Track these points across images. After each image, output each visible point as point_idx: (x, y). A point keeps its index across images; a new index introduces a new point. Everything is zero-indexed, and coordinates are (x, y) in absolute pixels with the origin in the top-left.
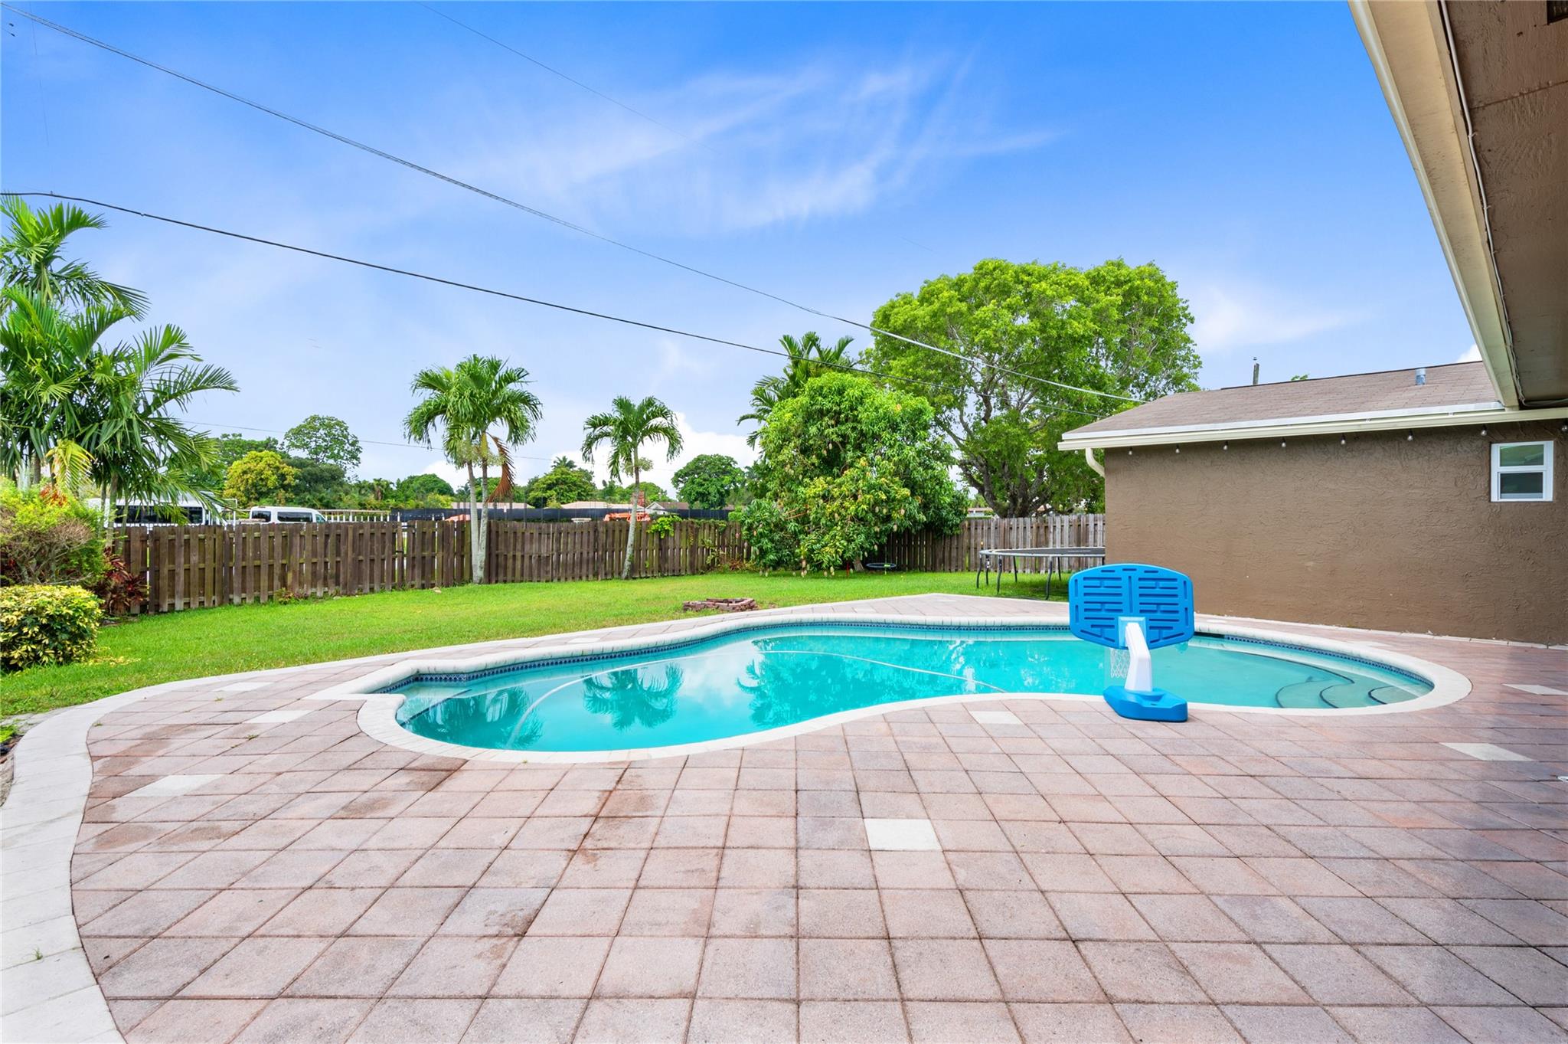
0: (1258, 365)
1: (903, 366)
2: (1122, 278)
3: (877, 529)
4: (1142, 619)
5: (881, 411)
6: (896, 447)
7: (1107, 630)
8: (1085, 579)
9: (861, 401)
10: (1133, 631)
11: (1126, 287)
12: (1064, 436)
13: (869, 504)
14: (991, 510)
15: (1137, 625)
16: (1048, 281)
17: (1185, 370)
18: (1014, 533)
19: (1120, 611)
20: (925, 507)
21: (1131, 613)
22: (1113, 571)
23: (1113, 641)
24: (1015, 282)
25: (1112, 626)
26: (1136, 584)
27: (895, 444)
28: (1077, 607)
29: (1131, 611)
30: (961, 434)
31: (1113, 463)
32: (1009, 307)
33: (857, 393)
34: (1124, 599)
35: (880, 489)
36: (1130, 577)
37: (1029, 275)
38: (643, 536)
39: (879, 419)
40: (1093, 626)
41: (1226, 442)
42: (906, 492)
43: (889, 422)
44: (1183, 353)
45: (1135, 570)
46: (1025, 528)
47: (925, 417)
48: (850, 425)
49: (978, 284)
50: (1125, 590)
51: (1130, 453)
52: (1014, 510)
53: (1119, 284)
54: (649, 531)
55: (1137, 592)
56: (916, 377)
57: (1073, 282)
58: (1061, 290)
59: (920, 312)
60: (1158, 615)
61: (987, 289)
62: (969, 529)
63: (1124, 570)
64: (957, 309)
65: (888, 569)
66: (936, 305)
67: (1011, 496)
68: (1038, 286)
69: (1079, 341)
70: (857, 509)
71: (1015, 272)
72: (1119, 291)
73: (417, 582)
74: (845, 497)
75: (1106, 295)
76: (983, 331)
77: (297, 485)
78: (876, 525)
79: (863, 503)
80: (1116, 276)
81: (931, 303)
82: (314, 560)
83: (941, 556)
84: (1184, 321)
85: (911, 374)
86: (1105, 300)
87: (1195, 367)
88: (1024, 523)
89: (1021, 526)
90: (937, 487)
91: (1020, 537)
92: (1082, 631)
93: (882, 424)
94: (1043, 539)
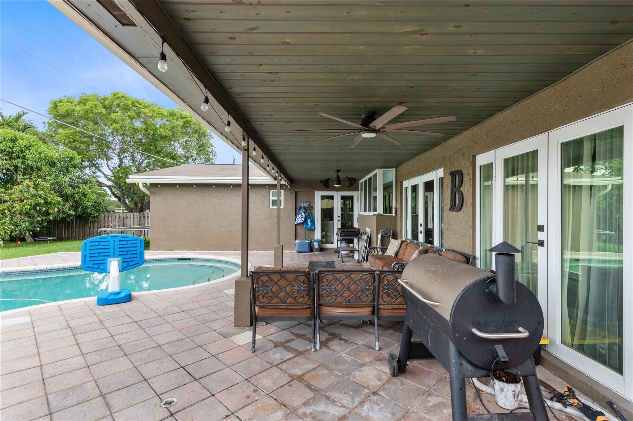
0: (234, 158)
1: (67, 134)
2: (183, 116)
3: (39, 219)
4: (119, 258)
5: (42, 155)
6: (54, 175)
7: (101, 265)
8: (90, 242)
9: (29, 147)
10: (114, 265)
11: (185, 120)
12: (130, 176)
13: (31, 205)
14: (125, 209)
15: (116, 261)
16: (149, 109)
17: (211, 157)
18: (128, 220)
19: (109, 256)
20: (75, 208)
21: (114, 256)
22: (106, 238)
23: (105, 270)
24: (133, 106)
25: (104, 263)
26: (117, 243)
27: (52, 174)
28: (85, 256)
29: (114, 255)
30: (109, 173)
31: (153, 189)
32: (129, 116)
33: (25, 143)
34: (111, 250)
35: (40, 197)
36: (114, 240)
37: (140, 104)
39: (41, 159)
40: (94, 264)
41: (195, 184)
42: (59, 199)
43: (48, 161)
44: (210, 150)
45: (117, 237)
46: (134, 217)
47: (74, 161)
48: (20, 160)
49: (113, 102)
50: (111, 247)
51: (159, 186)
52: (136, 209)
53: (182, 118)
55: (117, 246)
56: (74, 141)
57: (160, 112)
58: (155, 114)
59: (78, 108)
60: (128, 256)
61: (118, 106)
62: (105, 218)
63: (111, 237)
64: (100, 111)
65: (50, 240)
66: (88, 107)
67: (135, 203)
68: (144, 110)
69: (164, 138)
70: (22, 208)
71: (133, 101)
72: (182, 120)
74: (14, 201)
75: (176, 121)
76: (114, 124)
78: (38, 216)
79: (27, 204)
80: (181, 114)
81: (85, 105)
83: (88, 232)
84: (210, 137)
85: (72, 138)
86: (176, 123)
87: (215, 156)
88: (134, 215)
89: (132, 216)
90: (83, 198)
91: (131, 221)
92: (88, 267)
93: (44, 162)
94: (142, 222)
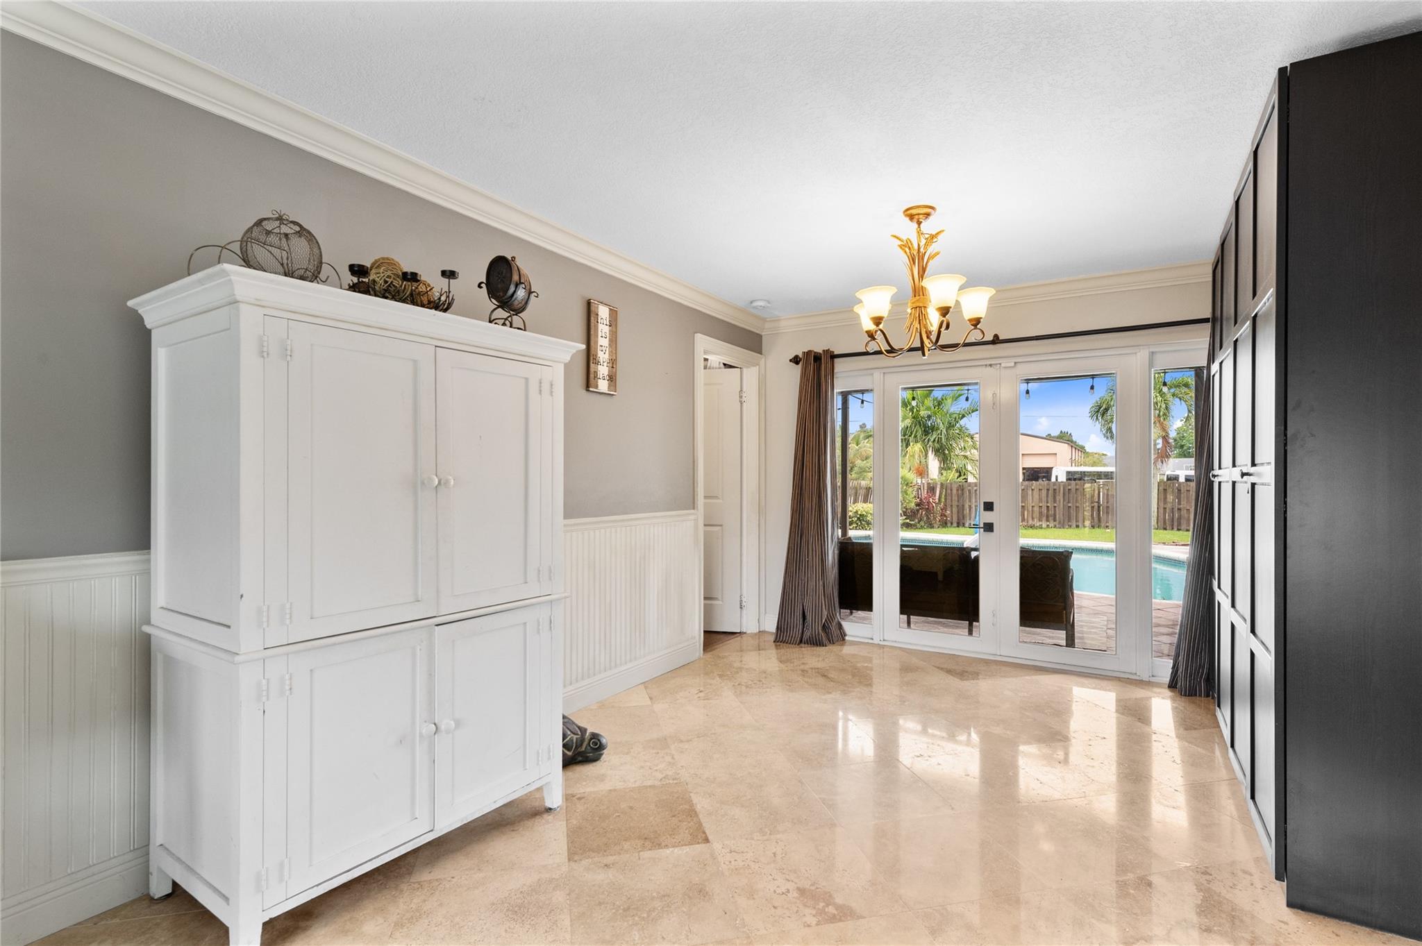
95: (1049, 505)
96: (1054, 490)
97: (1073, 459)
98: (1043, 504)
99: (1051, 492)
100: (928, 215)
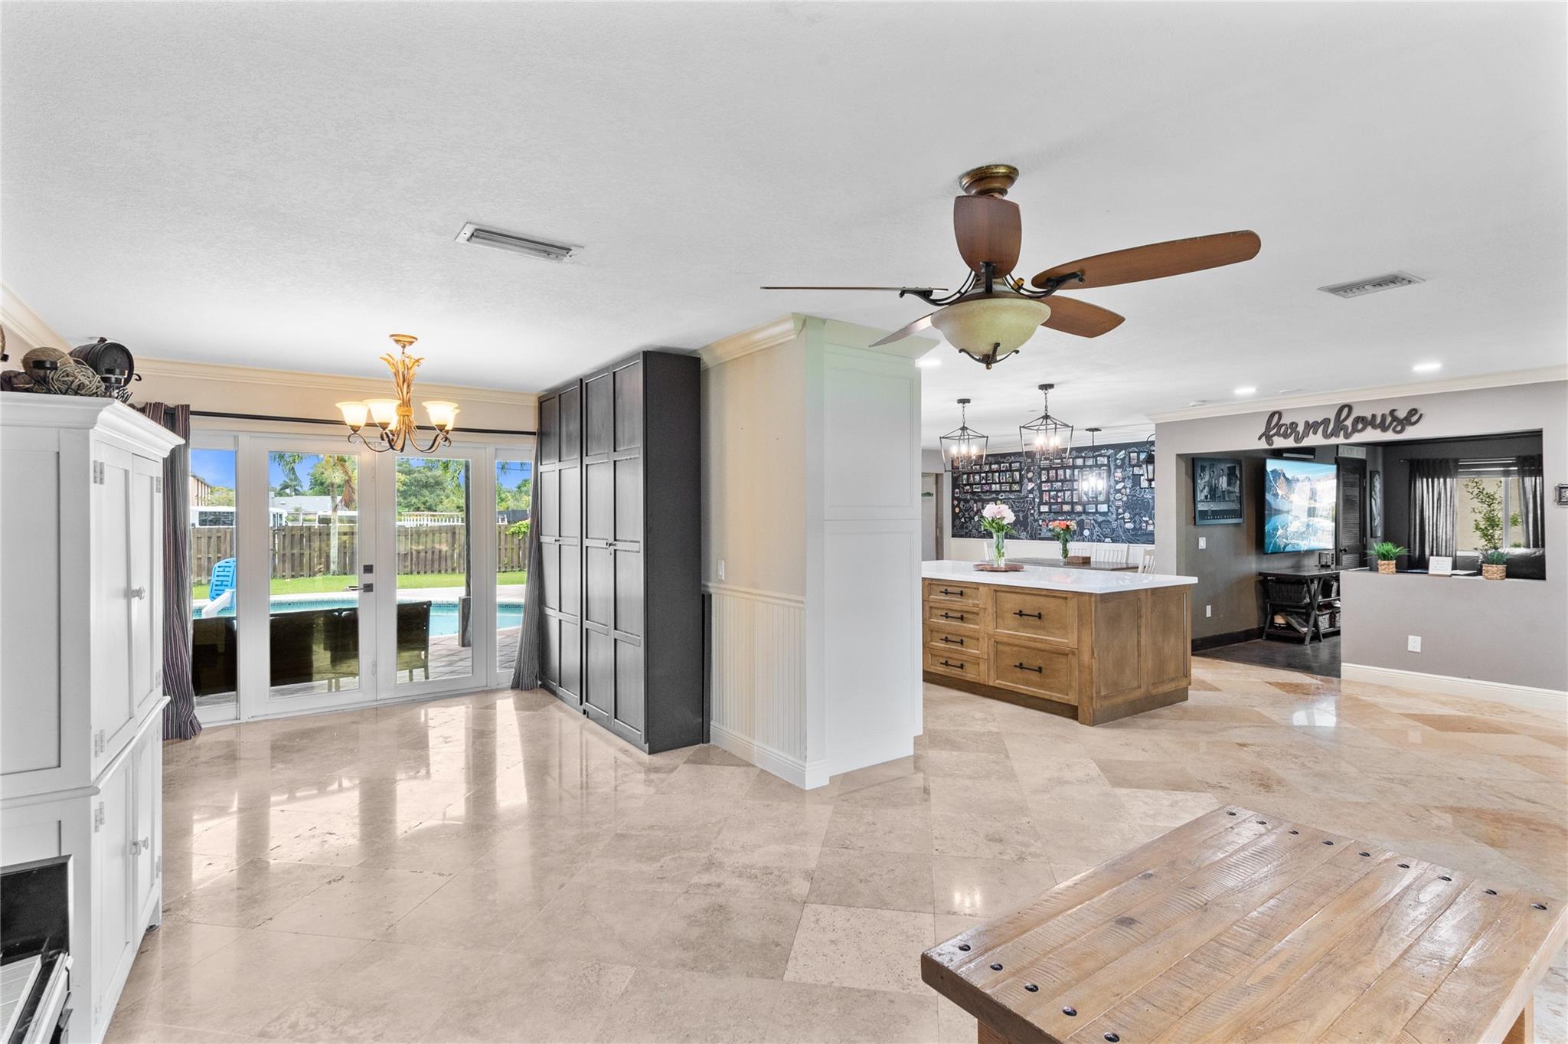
38: (503, 537)
54: (507, 533)
73: (288, 572)
77: (405, 491)
82: (199, 556)
95: (210, 556)
96: (219, 537)
97: (200, 495)
98: (204, 556)
99: (214, 540)
100: (411, 343)
